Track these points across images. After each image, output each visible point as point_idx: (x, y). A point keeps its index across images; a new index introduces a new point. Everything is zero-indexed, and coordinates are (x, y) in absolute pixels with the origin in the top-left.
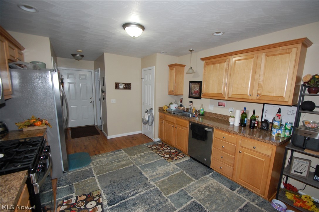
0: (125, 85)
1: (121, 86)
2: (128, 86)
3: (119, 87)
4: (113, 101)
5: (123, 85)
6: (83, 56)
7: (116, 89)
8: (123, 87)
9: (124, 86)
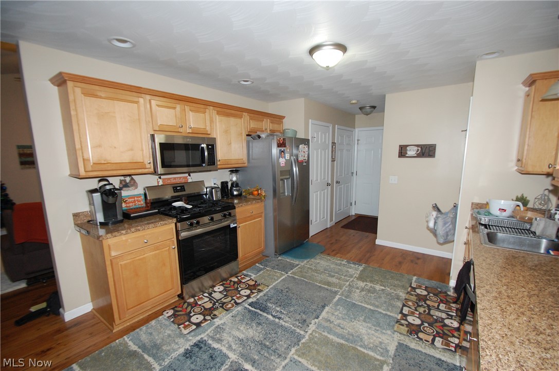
0: (420, 149)
1: (411, 152)
2: (427, 151)
3: (407, 154)
4: (393, 180)
5: (416, 148)
6: (374, 107)
7: (399, 157)
8: (415, 152)
9: (418, 150)
